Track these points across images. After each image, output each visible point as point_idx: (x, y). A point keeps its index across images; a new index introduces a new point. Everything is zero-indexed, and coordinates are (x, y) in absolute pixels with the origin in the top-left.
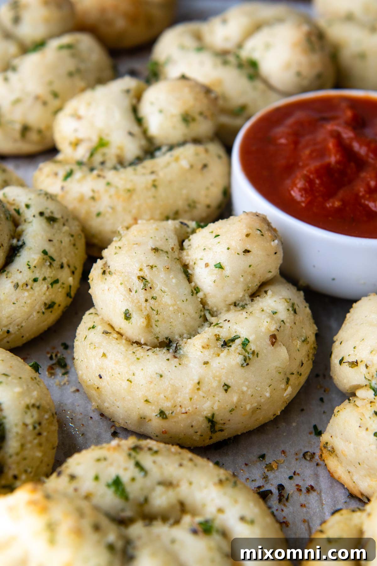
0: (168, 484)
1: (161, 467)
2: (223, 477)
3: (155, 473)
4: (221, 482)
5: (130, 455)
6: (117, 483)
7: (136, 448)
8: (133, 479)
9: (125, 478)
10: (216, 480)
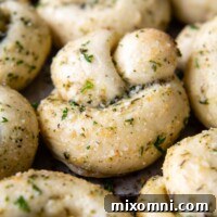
0: (56, 198)
1: (50, 187)
2: (93, 190)
3: (47, 191)
4: (92, 193)
5: (29, 182)
6: (21, 201)
7: (33, 177)
8: (32, 197)
9: (27, 197)
10: (88, 191)
